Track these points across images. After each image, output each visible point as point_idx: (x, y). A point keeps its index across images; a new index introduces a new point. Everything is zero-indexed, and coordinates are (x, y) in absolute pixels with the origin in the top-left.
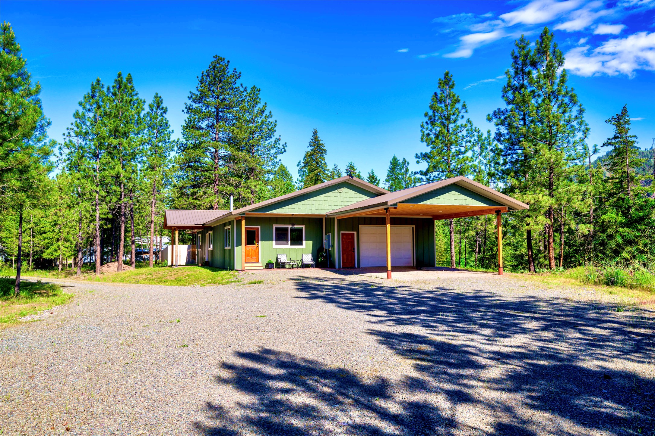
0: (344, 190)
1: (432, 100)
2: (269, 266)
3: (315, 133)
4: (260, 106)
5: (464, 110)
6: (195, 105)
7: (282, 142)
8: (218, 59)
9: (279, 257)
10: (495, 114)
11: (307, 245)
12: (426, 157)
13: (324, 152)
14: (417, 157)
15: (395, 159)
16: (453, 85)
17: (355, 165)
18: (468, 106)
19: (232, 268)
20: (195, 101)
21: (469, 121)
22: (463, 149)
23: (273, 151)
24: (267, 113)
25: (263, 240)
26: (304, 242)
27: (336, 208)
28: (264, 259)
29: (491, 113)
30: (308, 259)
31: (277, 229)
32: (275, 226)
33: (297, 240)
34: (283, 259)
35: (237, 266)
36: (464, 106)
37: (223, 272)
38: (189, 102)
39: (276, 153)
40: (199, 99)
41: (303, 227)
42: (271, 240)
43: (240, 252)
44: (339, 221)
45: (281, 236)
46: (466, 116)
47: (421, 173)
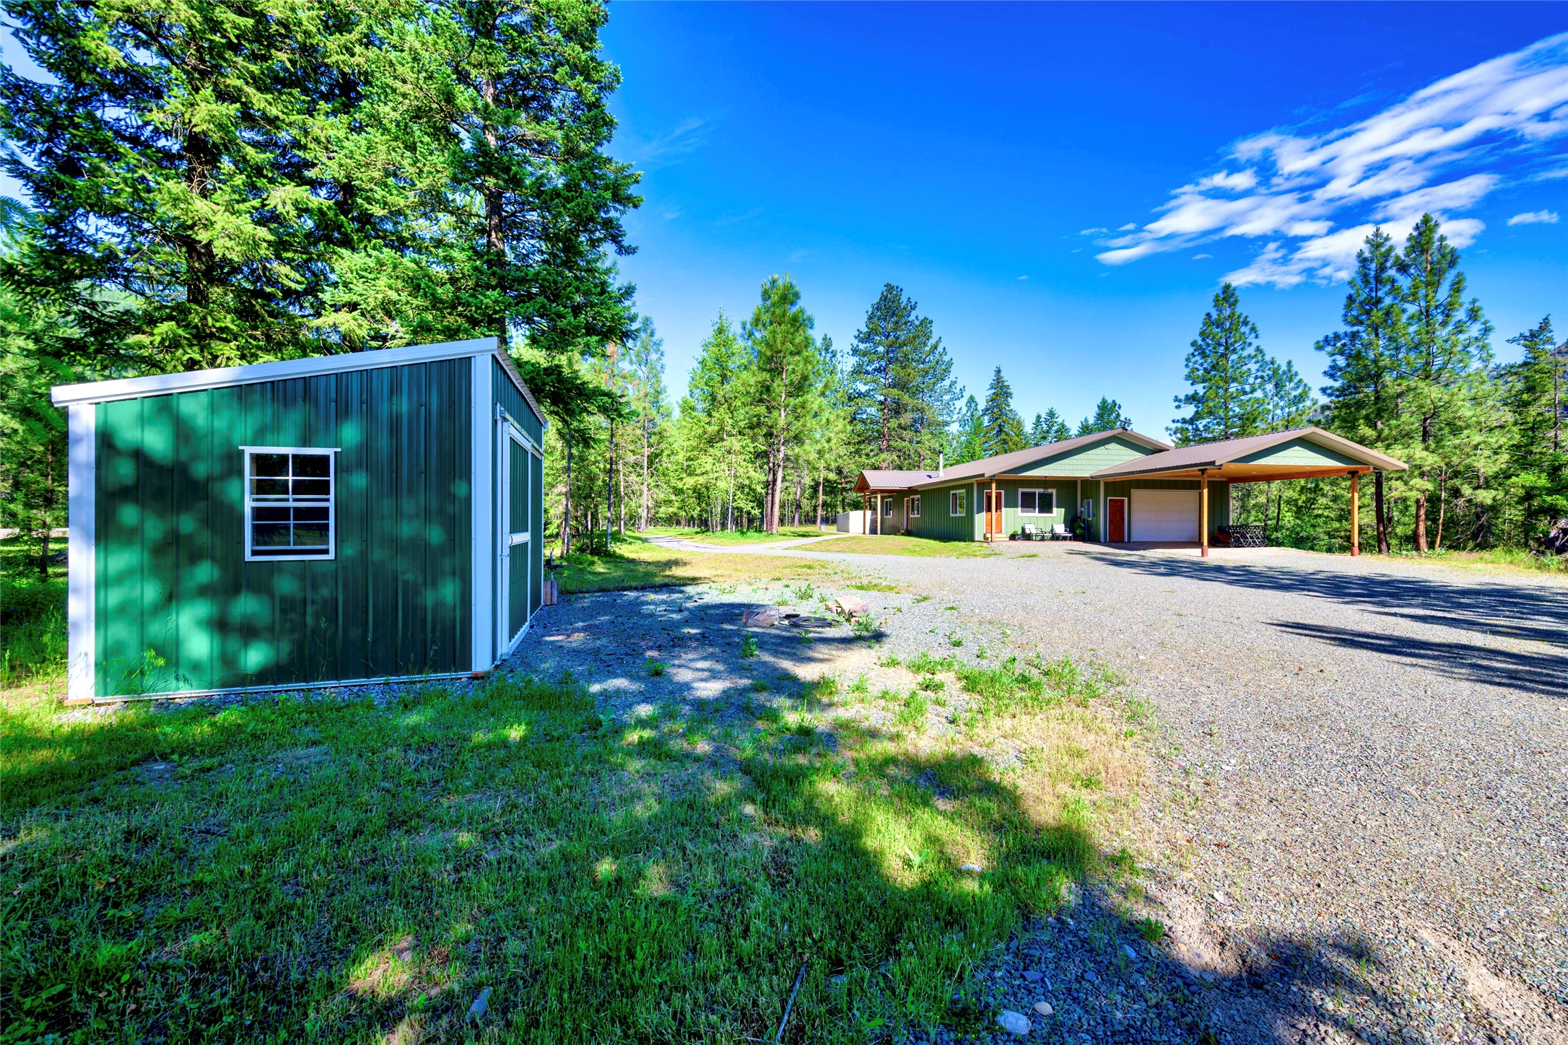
0: (1113, 446)
1: (1204, 324)
2: (1013, 537)
3: (999, 371)
4: (932, 342)
5: (1253, 335)
6: (862, 346)
7: (959, 386)
8: (890, 288)
9: (1027, 527)
10: (1326, 340)
11: (1058, 513)
12: (1192, 399)
13: (1009, 395)
14: (1176, 399)
15: (1104, 401)
16: (1236, 301)
17: (1057, 412)
18: (1259, 328)
19: (972, 540)
20: (862, 341)
21: (1258, 349)
22: (1248, 388)
23: (946, 398)
24: (940, 349)
25: (1006, 506)
26: (1055, 509)
27: (1102, 468)
28: (1008, 528)
29: (1321, 338)
30: (1060, 529)
31: (1023, 494)
32: (1020, 490)
33: (1046, 507)
34: (1031, 529)
35: (978, 536)
36: (1253, 329)
37: (962, 544)
38: (855, 342)
39: (952, 399)
40: (866, 338)
41: (1054, 491)
42: (1016, 506)
43: (980, 519)
44: (1106, 484)
45: (1028, 503)
46: (1255, 343)
47: (1184, 421)
